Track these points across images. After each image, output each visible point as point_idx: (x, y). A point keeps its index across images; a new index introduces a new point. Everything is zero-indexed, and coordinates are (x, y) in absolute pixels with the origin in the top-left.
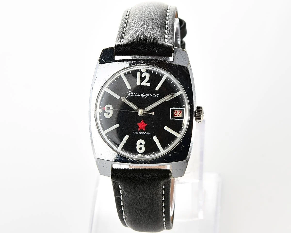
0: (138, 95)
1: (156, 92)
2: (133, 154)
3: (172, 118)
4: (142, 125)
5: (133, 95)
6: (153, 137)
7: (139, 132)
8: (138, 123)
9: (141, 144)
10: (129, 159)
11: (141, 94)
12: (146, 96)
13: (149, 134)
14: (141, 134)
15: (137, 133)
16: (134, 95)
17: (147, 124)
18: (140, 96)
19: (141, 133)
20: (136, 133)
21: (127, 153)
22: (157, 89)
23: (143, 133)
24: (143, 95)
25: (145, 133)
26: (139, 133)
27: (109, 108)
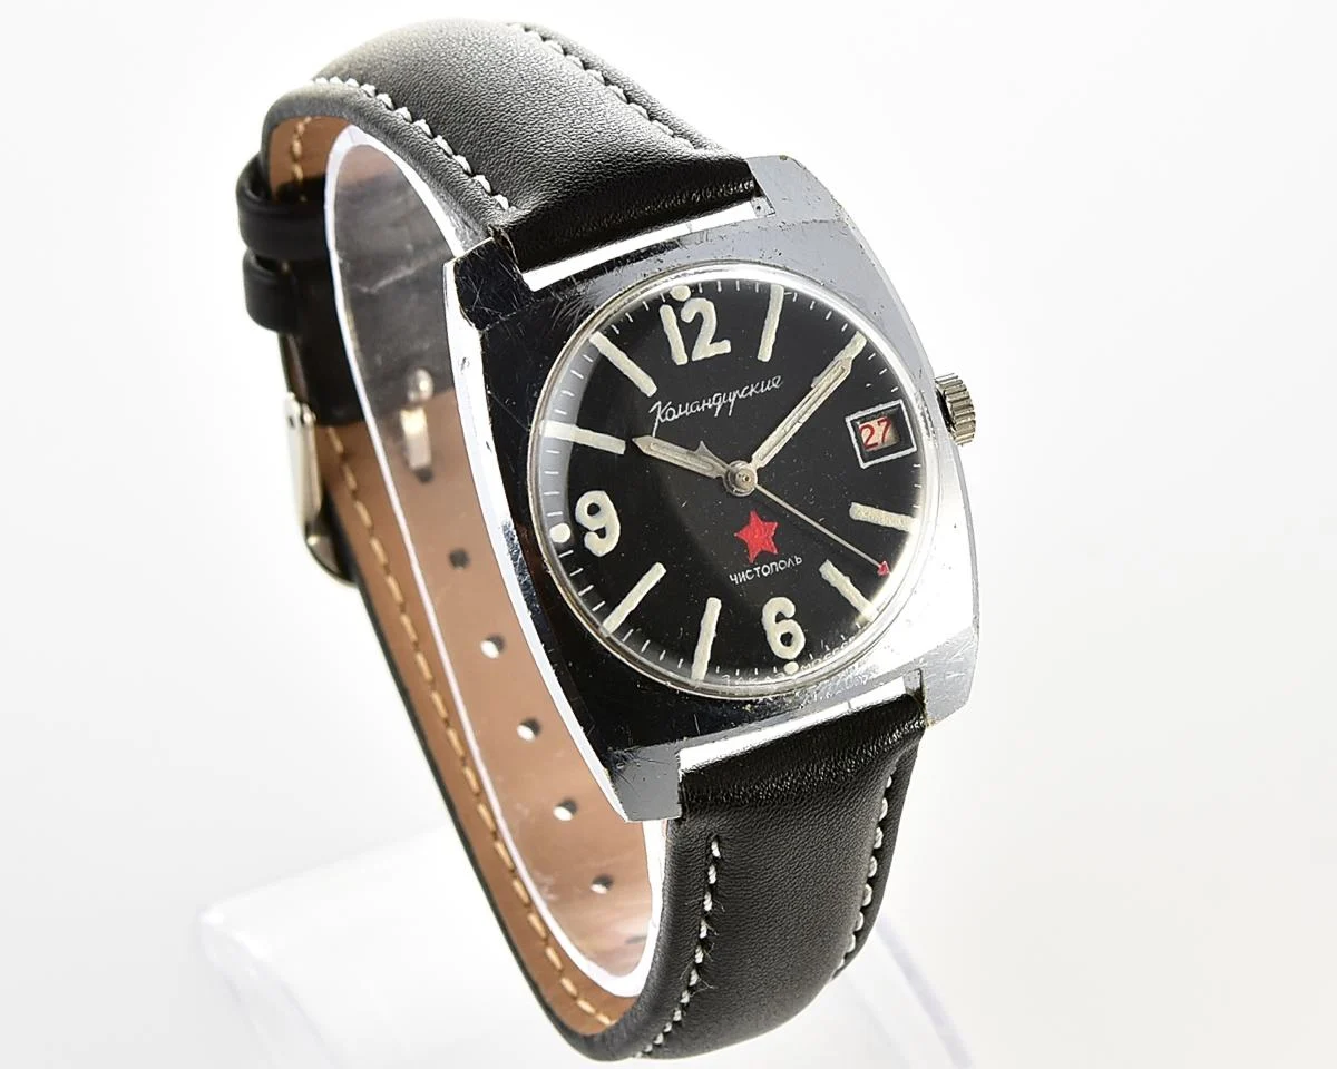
1: (765, 371)
2: (761, 676)
3: (865, 461)
4: (757, 533)
6: (821, 570)
7: (757, 569)
10: (750, 702)
13: (798, 560)
14: (765, 574)
15: (750, 575)
17: (776, 525)
19: (766, 570)
20: (745, 576)
21: (737, 678)
22: (765, 354)
23: (774, 567)
25: (782, 565)
26: (755, 572)
27: (594, 510)
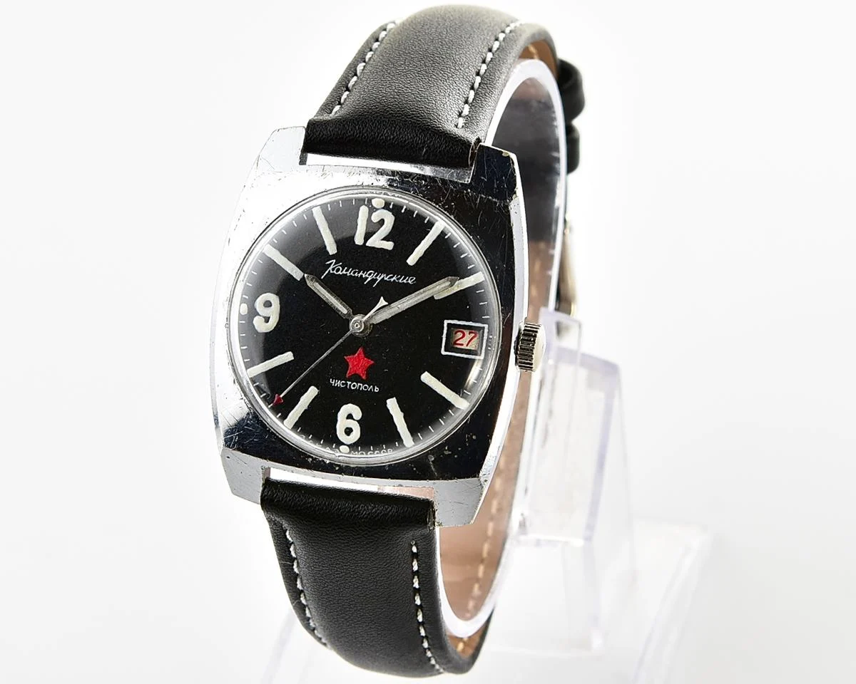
0: (354, 273)
1: (408, 271)
2: (324, 445)
3: (445, 351)
4: (358, 362)
5: (340, 273)
6: (388, 401)
7: (349, 383)
8: (346, 356)
9: (350, 417)
10: (312, 457)
11: (363, 273)
12: (379, 279)
13: (377, 390)
14: (353, 388)
15: (343, 384)
16: (344, 272)
17: (372, 362)
18: (361, 276)
19: (354, 386)
20: (339, 383)
21: (309, 440)
22: (412, 260)
23: (360, 386)
24: (369, 276)
25: (365, 387)
26: (347, 384)
27: (268, 304)
